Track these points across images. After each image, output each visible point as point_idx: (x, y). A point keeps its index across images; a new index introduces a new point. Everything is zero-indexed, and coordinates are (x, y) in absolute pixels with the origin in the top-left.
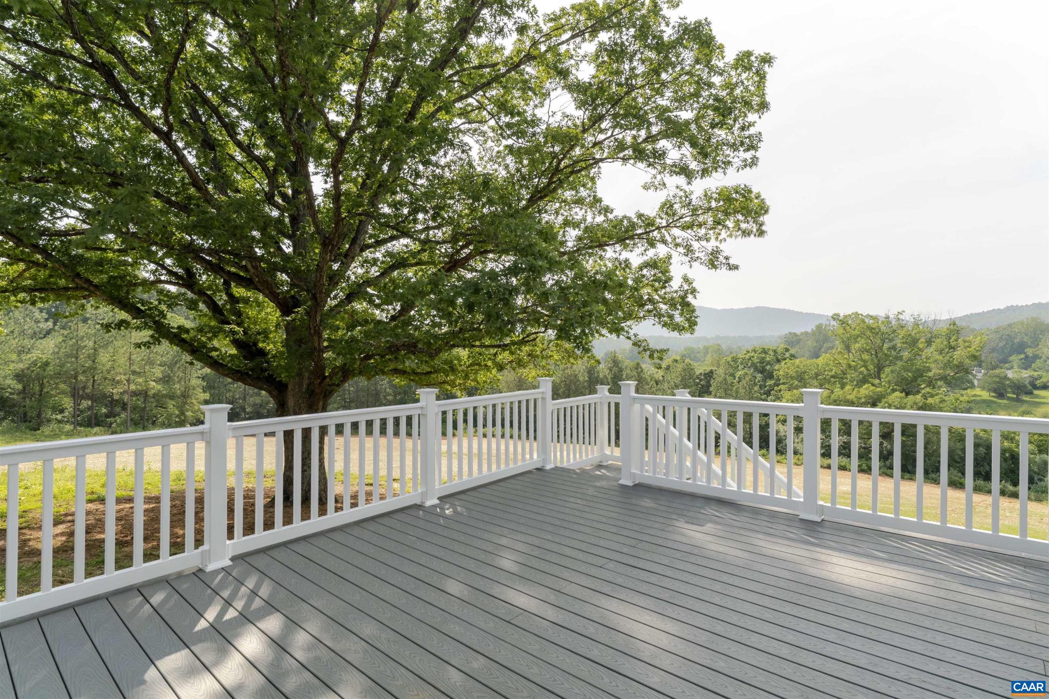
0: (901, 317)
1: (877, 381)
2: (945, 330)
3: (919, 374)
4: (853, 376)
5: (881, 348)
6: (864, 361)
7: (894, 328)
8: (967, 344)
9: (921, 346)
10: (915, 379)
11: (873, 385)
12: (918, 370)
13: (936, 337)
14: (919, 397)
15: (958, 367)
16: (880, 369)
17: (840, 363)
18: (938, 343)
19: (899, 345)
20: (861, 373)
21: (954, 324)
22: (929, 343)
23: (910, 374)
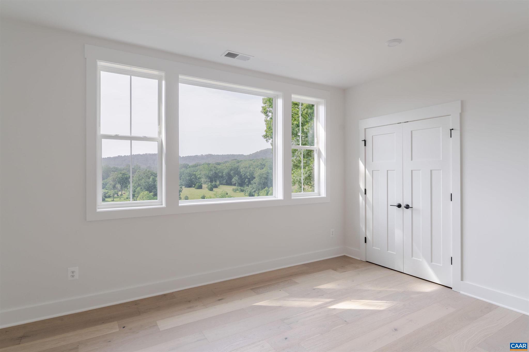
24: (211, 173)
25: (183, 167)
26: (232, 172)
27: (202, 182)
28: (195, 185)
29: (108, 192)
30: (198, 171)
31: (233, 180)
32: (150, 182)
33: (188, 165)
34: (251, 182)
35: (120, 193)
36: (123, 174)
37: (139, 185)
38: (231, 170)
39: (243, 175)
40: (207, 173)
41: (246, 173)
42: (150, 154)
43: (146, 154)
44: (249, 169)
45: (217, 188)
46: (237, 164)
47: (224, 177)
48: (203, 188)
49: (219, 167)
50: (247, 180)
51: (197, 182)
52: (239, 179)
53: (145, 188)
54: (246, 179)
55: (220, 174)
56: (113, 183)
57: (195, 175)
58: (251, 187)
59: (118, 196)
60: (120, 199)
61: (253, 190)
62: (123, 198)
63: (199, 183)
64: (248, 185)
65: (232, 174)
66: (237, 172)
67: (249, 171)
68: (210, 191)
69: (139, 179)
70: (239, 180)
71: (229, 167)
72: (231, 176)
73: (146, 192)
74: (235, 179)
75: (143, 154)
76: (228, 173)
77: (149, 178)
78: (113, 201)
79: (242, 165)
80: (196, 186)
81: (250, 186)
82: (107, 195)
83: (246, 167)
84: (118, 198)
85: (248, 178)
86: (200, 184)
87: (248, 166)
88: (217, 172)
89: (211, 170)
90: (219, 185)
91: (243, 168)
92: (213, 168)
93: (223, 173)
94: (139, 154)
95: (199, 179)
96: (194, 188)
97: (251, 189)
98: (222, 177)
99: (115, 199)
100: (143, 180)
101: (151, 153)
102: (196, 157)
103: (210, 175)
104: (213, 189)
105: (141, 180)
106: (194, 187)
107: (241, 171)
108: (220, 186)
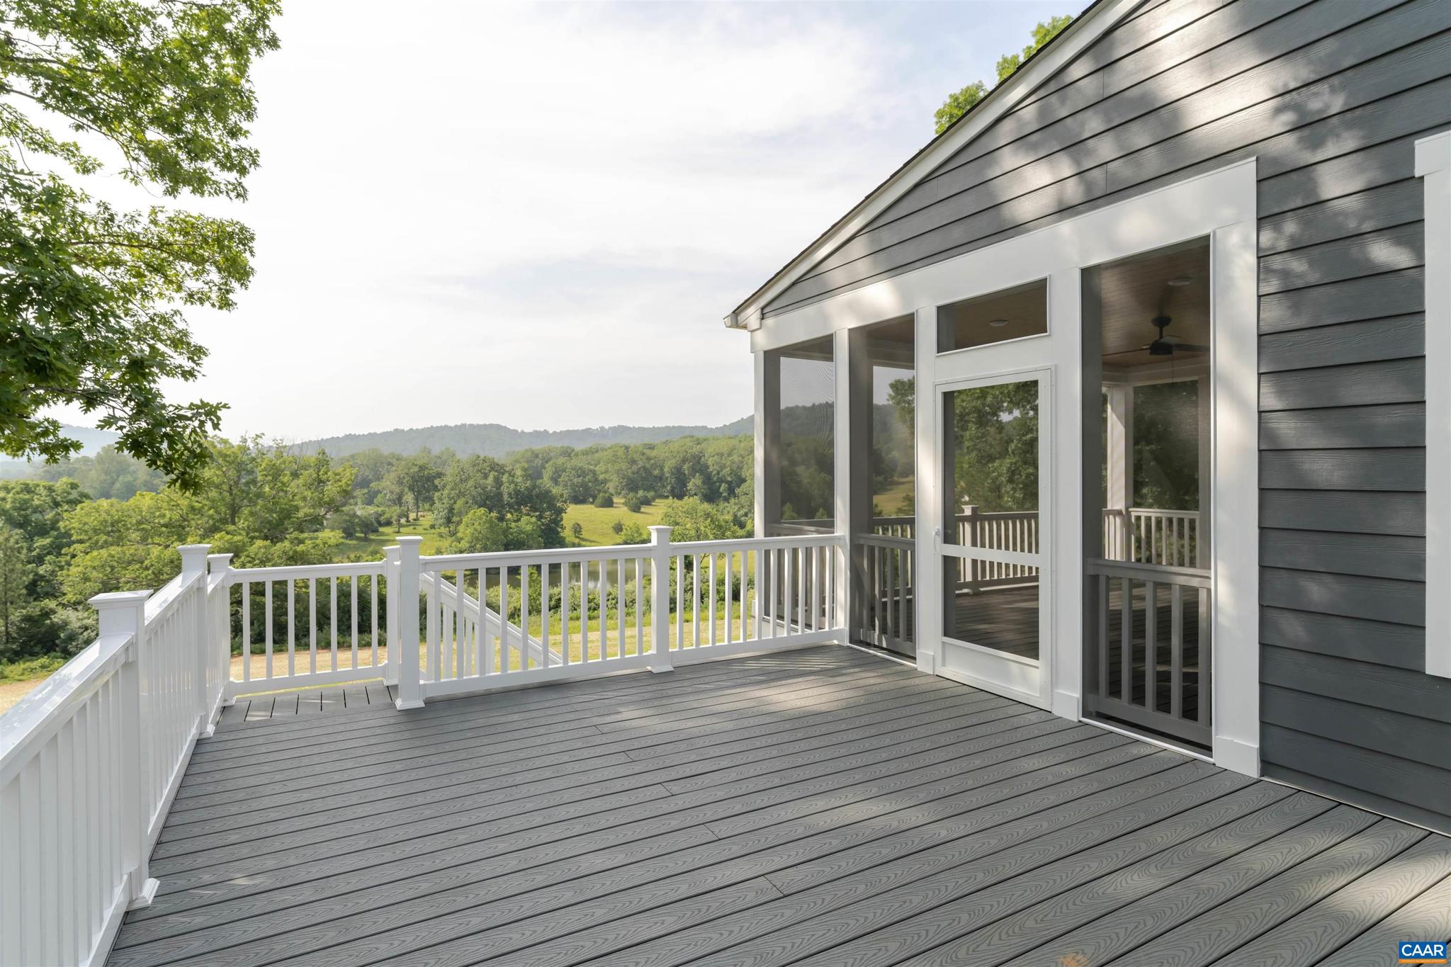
0: (259, 440)
1: (231, 528)
2: (313, 459)
3: (287, 514)
4: (199, 522)
5: (236, 483)
6: (213, 501)
7: (253, 455)
8: (338, 477)
9: (286, 479)
10: (281, 522)
11: (228, 533)
12: (282, 510)
13: (305, 468)
14: (287, 543)
15: (329, 504)
16: (234, 511)
17: (178, 505)
18: (307, 475)
19: (259, 478)
20: (211, 517)
21: (324, 453)
22: (295, 475)
23: (275, 515)
24: (635, 468)
25: (561, 455)
26: (686, 467)
27: (612, 490)
28: (595, 497)
29: (384, 513)
30: (602, 464)
31: (690, 485)
32: (489, 487)
33: (573, 450)
34: (736, 492)
35: (412, 516)
36: (420, 467)
37: (461, 494)
38: (684, 461)
39: (715, 472)
40: (624, 467)
41: (723, 467)
42: (471, 425)
43: (464, 425)
44: (730, 458)
45: (650, 505)
46: (698, 446)
47: (667, 478)
48: (615, 505)
49: (653, 453)
50: (723, 487)
51: (599, 491)
52: (704, 483)
53: (476, 503)
54: (723, 485)
55: (656, 472)
56: (397, 489)
57: (594, 472)
58: (735, 504)
59: (408, 521)
60: (414, 529)
61: (742, 512)
62: (421, 527)
63: (605, 492)
64: (727, 500)
65: (686, 472)
66: (698, 465)
67: (728, 463)
68: (634, 514)
69: (461, 480)
70: (705, 487)
71: (678, 452)
72: (685, 474)
73: (482, 510)
74: (695, 483)
75: (456, 426)
76: (675, 468)
77: (486, 477)
78: (398, 532)
79: (710, 449)
80: (599, 500)
81: (732, 501)
82: (382, 519)
83: (721, 455)
84: (407, 526)
85: (728, 482)
86: (607, 495)
87: (725, 450)
88: (648, 466)
89: (633, 462)
90: (654, 499)
91: (714, 456)
92: (636, 457)
93: (662, 469)
94: (446, 426)
95: (602, 483)
96: (592, 506)
97: (736, 508)
98: (660, 478)
99: (402, 530)
100: (471, 483)
101: (475, 423)
102: (588, 431)
103: (630, 474)
104: (639, 508)
105: (466, 480)
106: (592, 503)
107: (710, 463)
108: (657, 500)
